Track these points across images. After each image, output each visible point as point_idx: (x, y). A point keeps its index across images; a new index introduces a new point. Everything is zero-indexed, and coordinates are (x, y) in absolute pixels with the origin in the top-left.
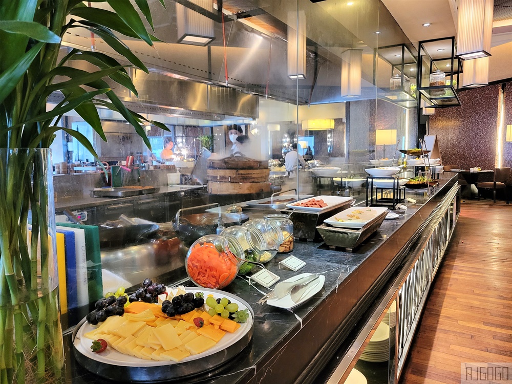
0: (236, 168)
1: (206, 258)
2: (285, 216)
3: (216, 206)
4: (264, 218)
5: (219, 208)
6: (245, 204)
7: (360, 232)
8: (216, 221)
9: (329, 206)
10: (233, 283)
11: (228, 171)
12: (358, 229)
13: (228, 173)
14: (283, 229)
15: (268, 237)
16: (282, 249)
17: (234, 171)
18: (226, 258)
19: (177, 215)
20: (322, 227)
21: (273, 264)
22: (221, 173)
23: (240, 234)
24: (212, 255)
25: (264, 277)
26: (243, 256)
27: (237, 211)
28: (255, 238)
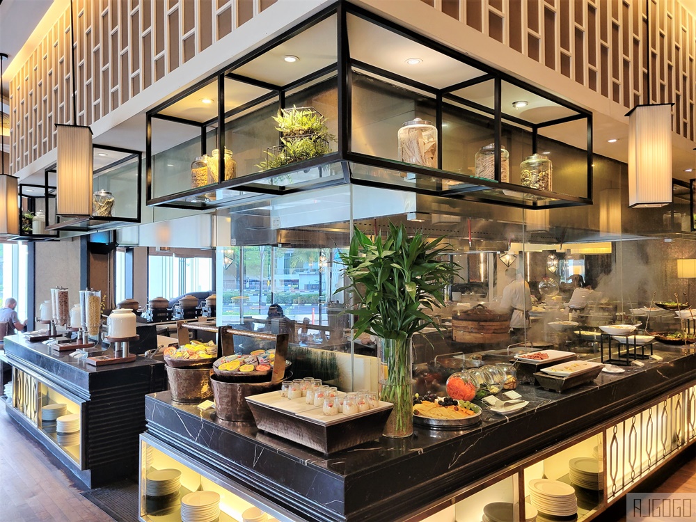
0: (479, 320)
1: (457, 385)
2: (510, 364)
3: (462, 354)
4: (495, 365)
5: (464, 356)
6: (483, 353)
7: (564, 379)
8: (462, 365)
9: (550, 358)
10: (474, 399)
11: (470, 322)
12: (563, 377)
13: (470, 324)
14: (508, 373)
15: (497, 378)
16: (507, 387)
17: (476, 323)
18: (469, 386)
19: (435, 359)
20: (538, 374)
21: (500, 395)
22: (464, 323)
23: (477, 373)
24: (460, 384)
25: (491, 400)
26: (479, 386)
27: (477, 358)
28: (487, 378)
